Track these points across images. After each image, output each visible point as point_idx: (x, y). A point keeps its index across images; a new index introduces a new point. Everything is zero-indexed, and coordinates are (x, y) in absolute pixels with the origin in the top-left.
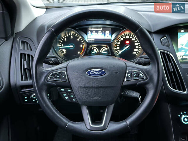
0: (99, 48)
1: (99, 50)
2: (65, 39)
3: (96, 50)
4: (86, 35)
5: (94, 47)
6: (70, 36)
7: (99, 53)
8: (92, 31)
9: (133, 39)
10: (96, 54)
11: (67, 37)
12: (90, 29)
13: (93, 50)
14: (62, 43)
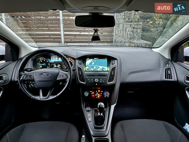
0: (57, 65)
1: (57, 66)
2: (41, 61)
3: (55, 66)
4: (50, 60)
5: (54, 64)
6: (43, 60)
7: (57, 68)
8: (53, 58)
9: (72, 62)
10: (55, 68)
11: (42, 60)
12: (52, 57)
13: (54, 66)
14: (40, 63)
